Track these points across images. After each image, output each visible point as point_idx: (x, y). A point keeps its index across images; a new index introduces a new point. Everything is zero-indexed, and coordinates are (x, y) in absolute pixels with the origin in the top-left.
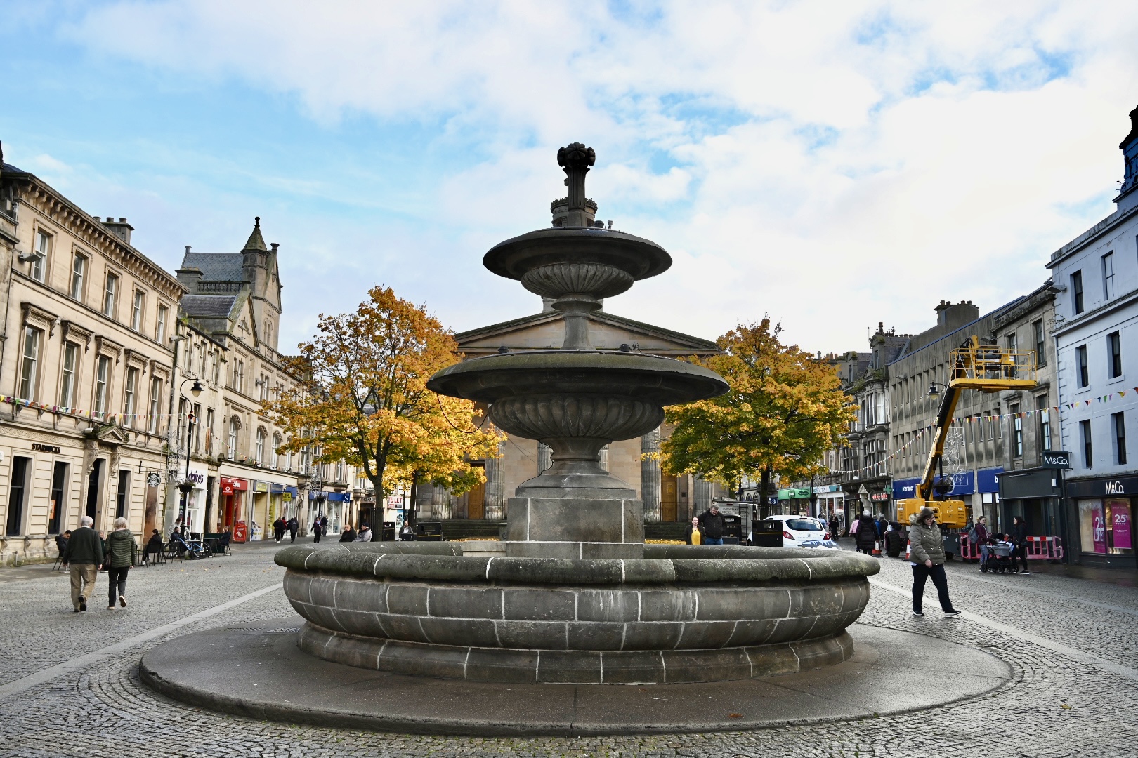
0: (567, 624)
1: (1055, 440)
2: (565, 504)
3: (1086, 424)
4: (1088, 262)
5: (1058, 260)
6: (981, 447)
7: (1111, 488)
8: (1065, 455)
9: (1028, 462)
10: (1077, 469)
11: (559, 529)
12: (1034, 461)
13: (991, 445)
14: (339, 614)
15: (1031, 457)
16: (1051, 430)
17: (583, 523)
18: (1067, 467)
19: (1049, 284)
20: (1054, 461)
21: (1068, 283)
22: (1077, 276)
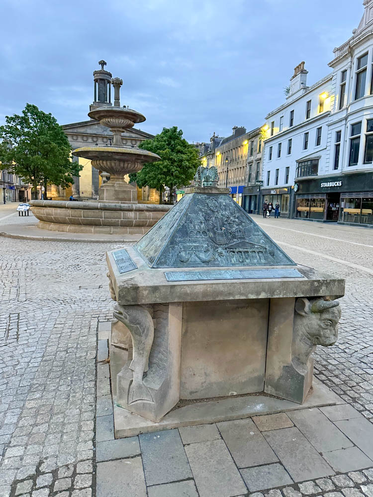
0: (120, 220)
1: (260, 177)
2: (115, 191)
3: (269, 172)
4: (277, 120)
6: (240, 178)
7: (272, 192)
8: (262, 182)
9: (252, 184)
10: (265, 187)
11: (114, 198)
13: (243, 178)
15: (253, 182)
16: (260, 174)
17: (121, 196)
18: (262, 185)
20: (259, 184)
21: (270, 125)
22: (273, 123)
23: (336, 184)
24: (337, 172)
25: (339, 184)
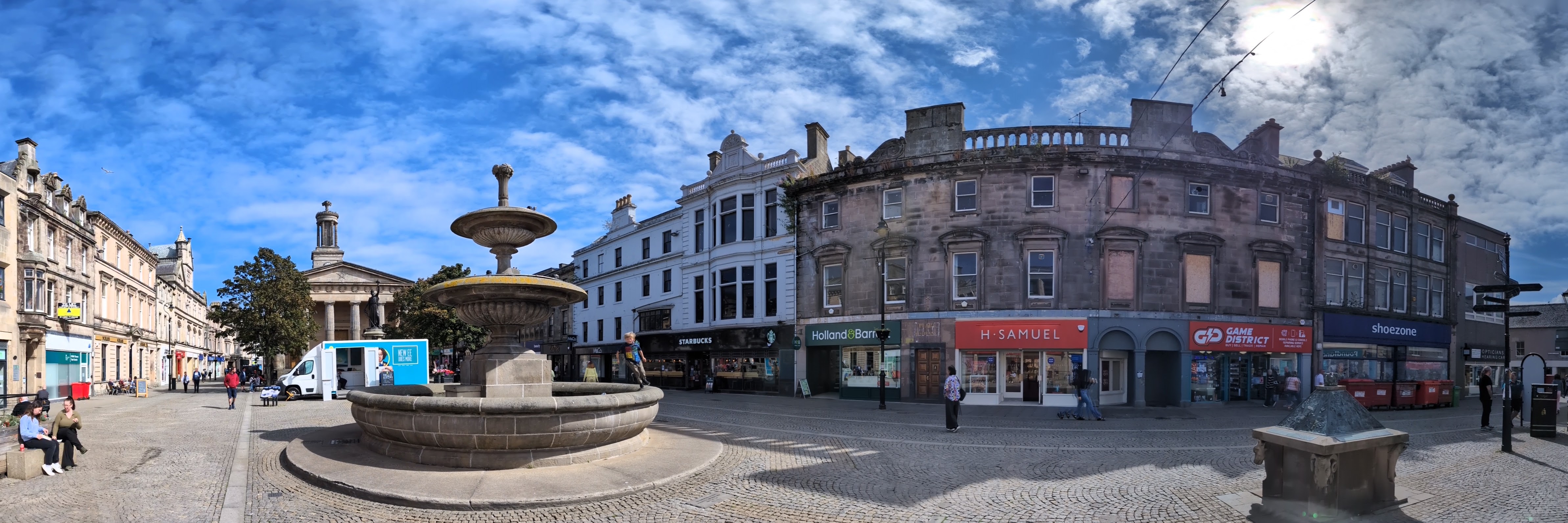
1: (570, 330)
3: (585, 324)
4: (592, 257)
5: (577, 254)
7: (596, 351)
8: (575, 336)
10: (581, 343)
12: (559, 339)
14: (440, 437)
16: (569, 326)
17: (524, 374)
18: (576, 342)
19: (572, 264)
20: (571, 339)
21: (581, 265)
22: (585, 262)
23: (703, 341)
24: (705, 325)
25: (708, 340)
